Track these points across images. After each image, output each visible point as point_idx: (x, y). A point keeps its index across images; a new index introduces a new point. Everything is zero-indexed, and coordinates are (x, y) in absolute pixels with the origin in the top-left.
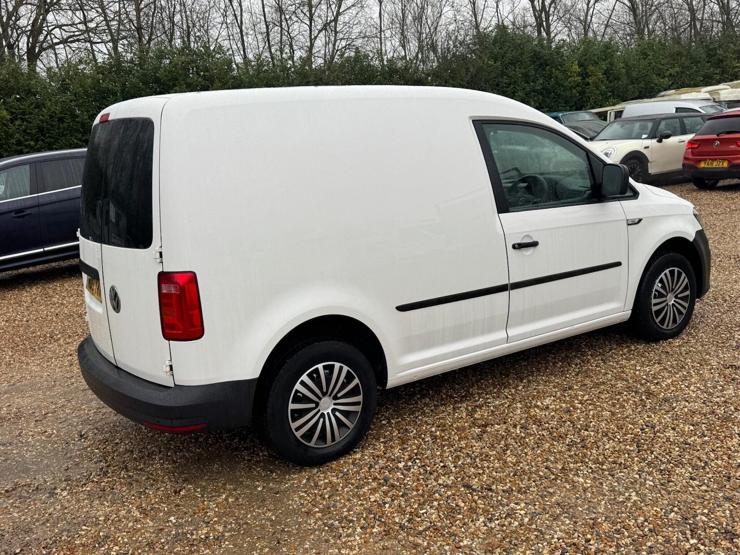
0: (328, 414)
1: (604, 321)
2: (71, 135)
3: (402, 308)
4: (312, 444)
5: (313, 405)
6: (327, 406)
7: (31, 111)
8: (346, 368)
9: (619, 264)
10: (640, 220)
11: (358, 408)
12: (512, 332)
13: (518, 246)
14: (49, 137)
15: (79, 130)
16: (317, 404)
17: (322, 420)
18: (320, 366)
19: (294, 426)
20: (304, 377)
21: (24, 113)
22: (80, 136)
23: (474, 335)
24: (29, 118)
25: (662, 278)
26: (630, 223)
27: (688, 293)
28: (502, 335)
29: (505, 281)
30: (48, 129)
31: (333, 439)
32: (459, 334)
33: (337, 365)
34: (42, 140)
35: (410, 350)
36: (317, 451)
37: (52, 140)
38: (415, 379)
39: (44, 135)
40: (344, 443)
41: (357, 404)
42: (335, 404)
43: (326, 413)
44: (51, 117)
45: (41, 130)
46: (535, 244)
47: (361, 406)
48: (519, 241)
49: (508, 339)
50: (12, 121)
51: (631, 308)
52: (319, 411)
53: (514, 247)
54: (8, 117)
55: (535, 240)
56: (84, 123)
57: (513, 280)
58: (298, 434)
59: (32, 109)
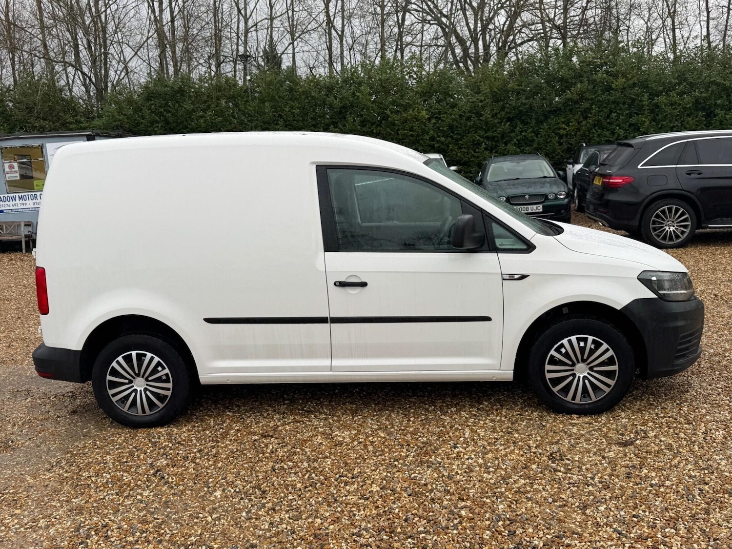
0: (141, 391)
1: (467, 374)
2: (476, 132)
3: (210, 321)
4: (125, 410)
5: (127, 381)
6: (139, 385)
7: (446, 110)
8: (157, 359)
9: (488, 319)
10: (523, 277)
11: (169, 393)
12: (336, 363)
13: (342, 284)
14: (457, 134)
15: (482, 128)
16: (131, 382)
17: (133, 394)
18: (134, 353)
19: (111, 392)
20: (120, 359)
21: (439, 113)
22: (482, 133)
23: (292, 356)
24: (444, 117)
25: (562, 344)
26: (508, 278)
27: (615, 368)
28: (326, 362)
29: (325, 314)
30: (457, 127)
31: (144, 411)
32: (273, 352)
33: (149, 355)
34: (452, 137)
35: (223, 357)
36: (130, 417)
37: (459, 137)
38: (229, 382)
39: (453, 132)
40: (153, 416)
41: (168, 389)
42: (147, 385)
43: (139, 390)
44: (461, 116)
45: (451, 127)
46: (364, 284)
47: (170, 392)
48: (343, 279)
49: (331, 368)
50: (429, 119)
51: (513, 368)
52: (133, 386)
53: (335, 284)
54: (427, 116)
55: (364, 280)
56: (487, 122)
57: (334, 314)
58: (114, 399)
59: (448, 109)
